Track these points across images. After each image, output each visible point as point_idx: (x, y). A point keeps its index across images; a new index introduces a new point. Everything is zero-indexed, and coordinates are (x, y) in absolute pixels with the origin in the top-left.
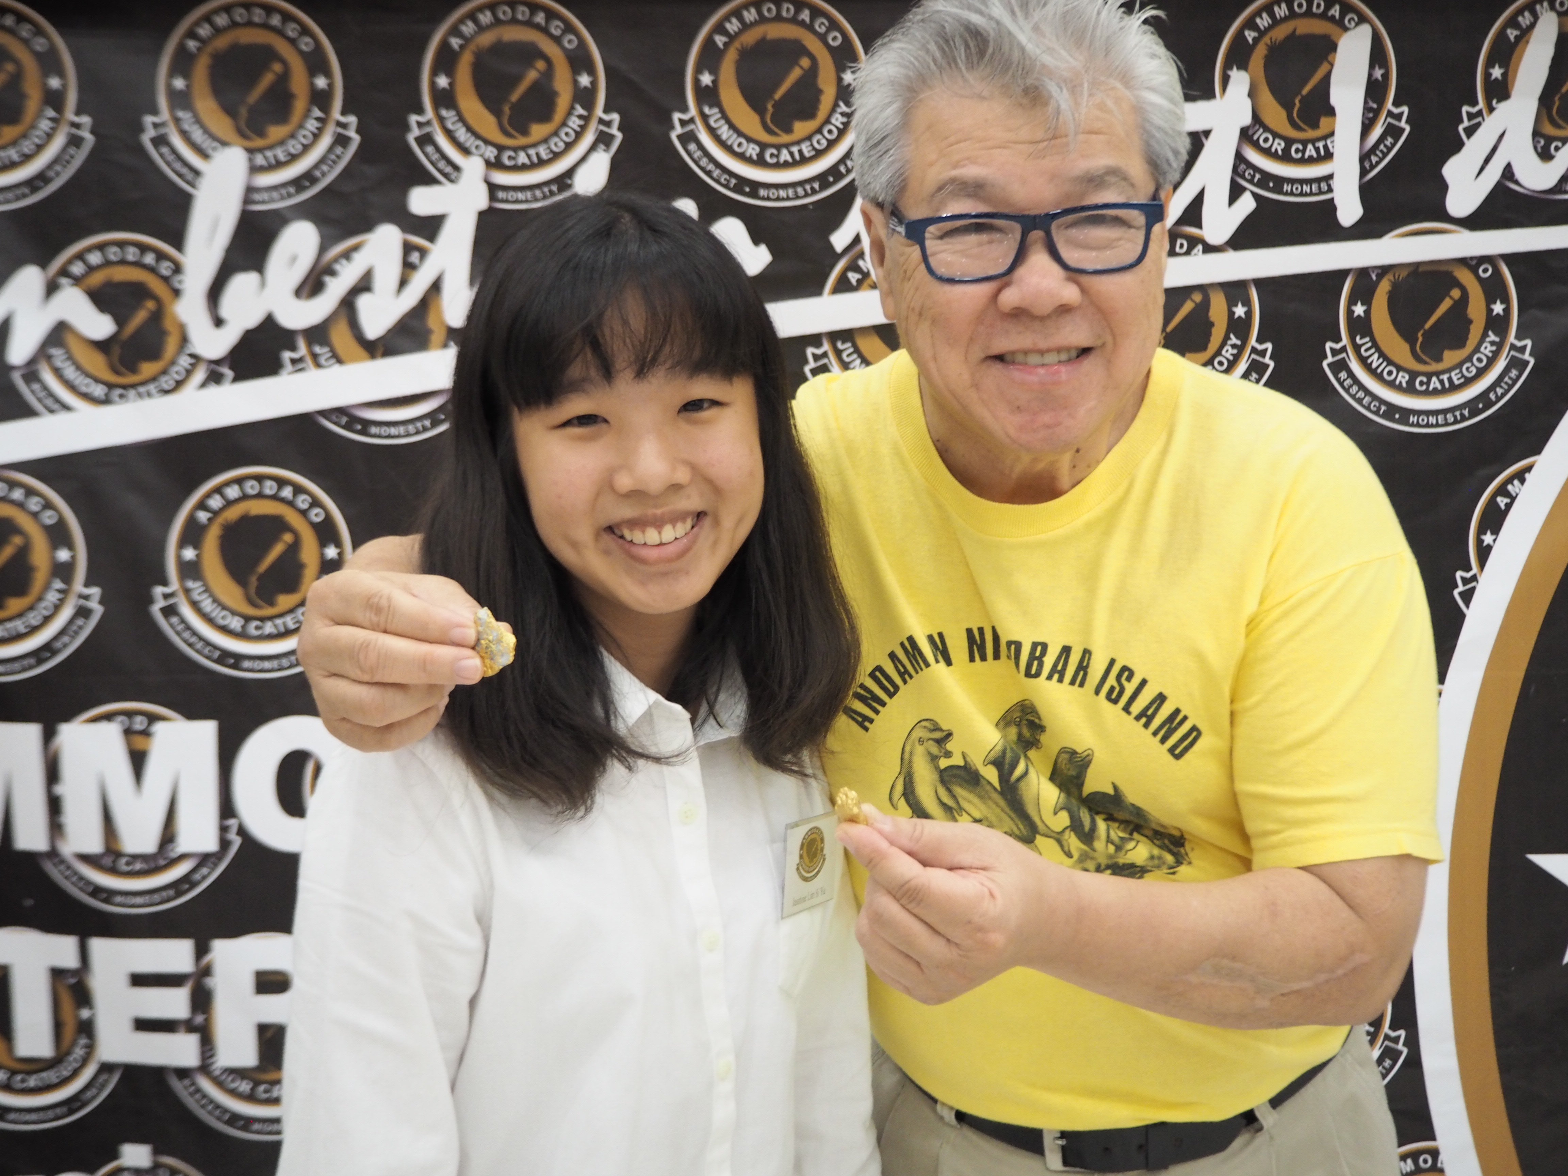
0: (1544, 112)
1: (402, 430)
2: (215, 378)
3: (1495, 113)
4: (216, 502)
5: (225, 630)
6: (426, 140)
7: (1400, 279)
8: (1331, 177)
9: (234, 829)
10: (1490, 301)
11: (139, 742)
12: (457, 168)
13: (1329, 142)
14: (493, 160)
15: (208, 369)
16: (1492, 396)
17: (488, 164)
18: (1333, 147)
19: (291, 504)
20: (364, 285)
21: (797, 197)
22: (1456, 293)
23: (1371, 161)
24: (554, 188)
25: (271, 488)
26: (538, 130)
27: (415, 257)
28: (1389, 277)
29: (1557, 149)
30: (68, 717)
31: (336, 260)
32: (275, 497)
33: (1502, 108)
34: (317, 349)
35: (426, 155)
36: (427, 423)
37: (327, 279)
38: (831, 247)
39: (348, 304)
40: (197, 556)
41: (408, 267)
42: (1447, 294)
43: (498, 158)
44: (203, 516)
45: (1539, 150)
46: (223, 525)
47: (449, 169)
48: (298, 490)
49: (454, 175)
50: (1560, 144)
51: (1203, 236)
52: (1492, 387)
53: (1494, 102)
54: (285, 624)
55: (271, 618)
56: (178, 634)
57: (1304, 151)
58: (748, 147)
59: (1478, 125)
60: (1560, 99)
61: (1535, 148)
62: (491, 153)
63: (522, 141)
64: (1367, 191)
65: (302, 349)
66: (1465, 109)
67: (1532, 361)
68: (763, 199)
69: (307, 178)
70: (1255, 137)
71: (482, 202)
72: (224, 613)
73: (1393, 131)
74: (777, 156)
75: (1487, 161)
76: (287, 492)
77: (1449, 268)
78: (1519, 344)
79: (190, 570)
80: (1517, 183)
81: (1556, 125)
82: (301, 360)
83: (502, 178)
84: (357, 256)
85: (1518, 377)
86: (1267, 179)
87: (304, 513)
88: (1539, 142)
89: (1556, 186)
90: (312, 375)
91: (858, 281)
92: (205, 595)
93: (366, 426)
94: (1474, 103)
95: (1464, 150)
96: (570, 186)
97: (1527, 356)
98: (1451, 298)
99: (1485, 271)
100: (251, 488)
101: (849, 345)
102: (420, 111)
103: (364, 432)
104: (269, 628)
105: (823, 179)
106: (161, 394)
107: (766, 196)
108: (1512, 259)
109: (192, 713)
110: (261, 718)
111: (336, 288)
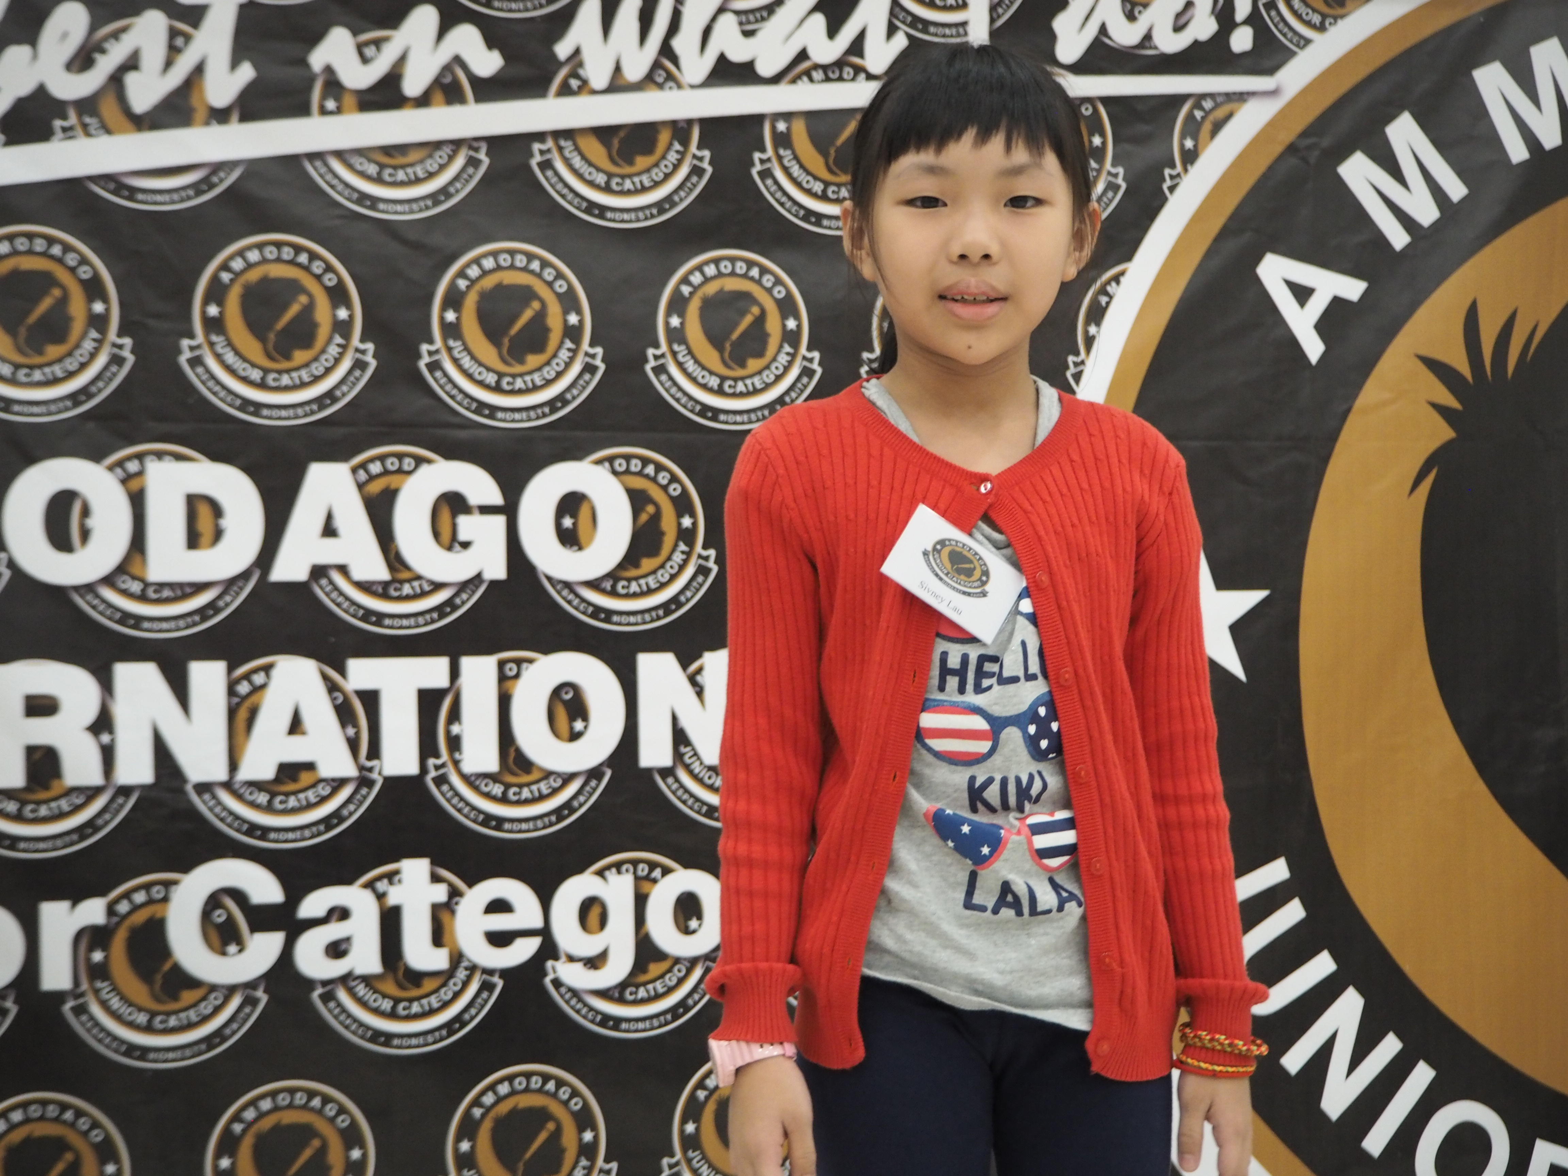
1: (166, 198)
19: (60, 261)
20: (132, 64)
27: (179, 41)
29: (1140, 12)
31: (106, 38)
34: (88, 120)
38: (553, 56)
39: (116, 80)
41: (173, 51)
45: (1127, 12)
50: (1141, 8)
54: (53, 373)
55: (40, 366)
64: (995, 36)
65: (73, 119)
75: (1087, 18)
80: (1110, 38)
82: (71, 128)
86: (916, 22)
87: (73, 270)
90: (81, 144)
93: (132, 193)
95: (1070, 8)
103: (131, 198)
104: (37, 376)
108: (1107, 101)
110: (30, 459)
111: (105, 65)
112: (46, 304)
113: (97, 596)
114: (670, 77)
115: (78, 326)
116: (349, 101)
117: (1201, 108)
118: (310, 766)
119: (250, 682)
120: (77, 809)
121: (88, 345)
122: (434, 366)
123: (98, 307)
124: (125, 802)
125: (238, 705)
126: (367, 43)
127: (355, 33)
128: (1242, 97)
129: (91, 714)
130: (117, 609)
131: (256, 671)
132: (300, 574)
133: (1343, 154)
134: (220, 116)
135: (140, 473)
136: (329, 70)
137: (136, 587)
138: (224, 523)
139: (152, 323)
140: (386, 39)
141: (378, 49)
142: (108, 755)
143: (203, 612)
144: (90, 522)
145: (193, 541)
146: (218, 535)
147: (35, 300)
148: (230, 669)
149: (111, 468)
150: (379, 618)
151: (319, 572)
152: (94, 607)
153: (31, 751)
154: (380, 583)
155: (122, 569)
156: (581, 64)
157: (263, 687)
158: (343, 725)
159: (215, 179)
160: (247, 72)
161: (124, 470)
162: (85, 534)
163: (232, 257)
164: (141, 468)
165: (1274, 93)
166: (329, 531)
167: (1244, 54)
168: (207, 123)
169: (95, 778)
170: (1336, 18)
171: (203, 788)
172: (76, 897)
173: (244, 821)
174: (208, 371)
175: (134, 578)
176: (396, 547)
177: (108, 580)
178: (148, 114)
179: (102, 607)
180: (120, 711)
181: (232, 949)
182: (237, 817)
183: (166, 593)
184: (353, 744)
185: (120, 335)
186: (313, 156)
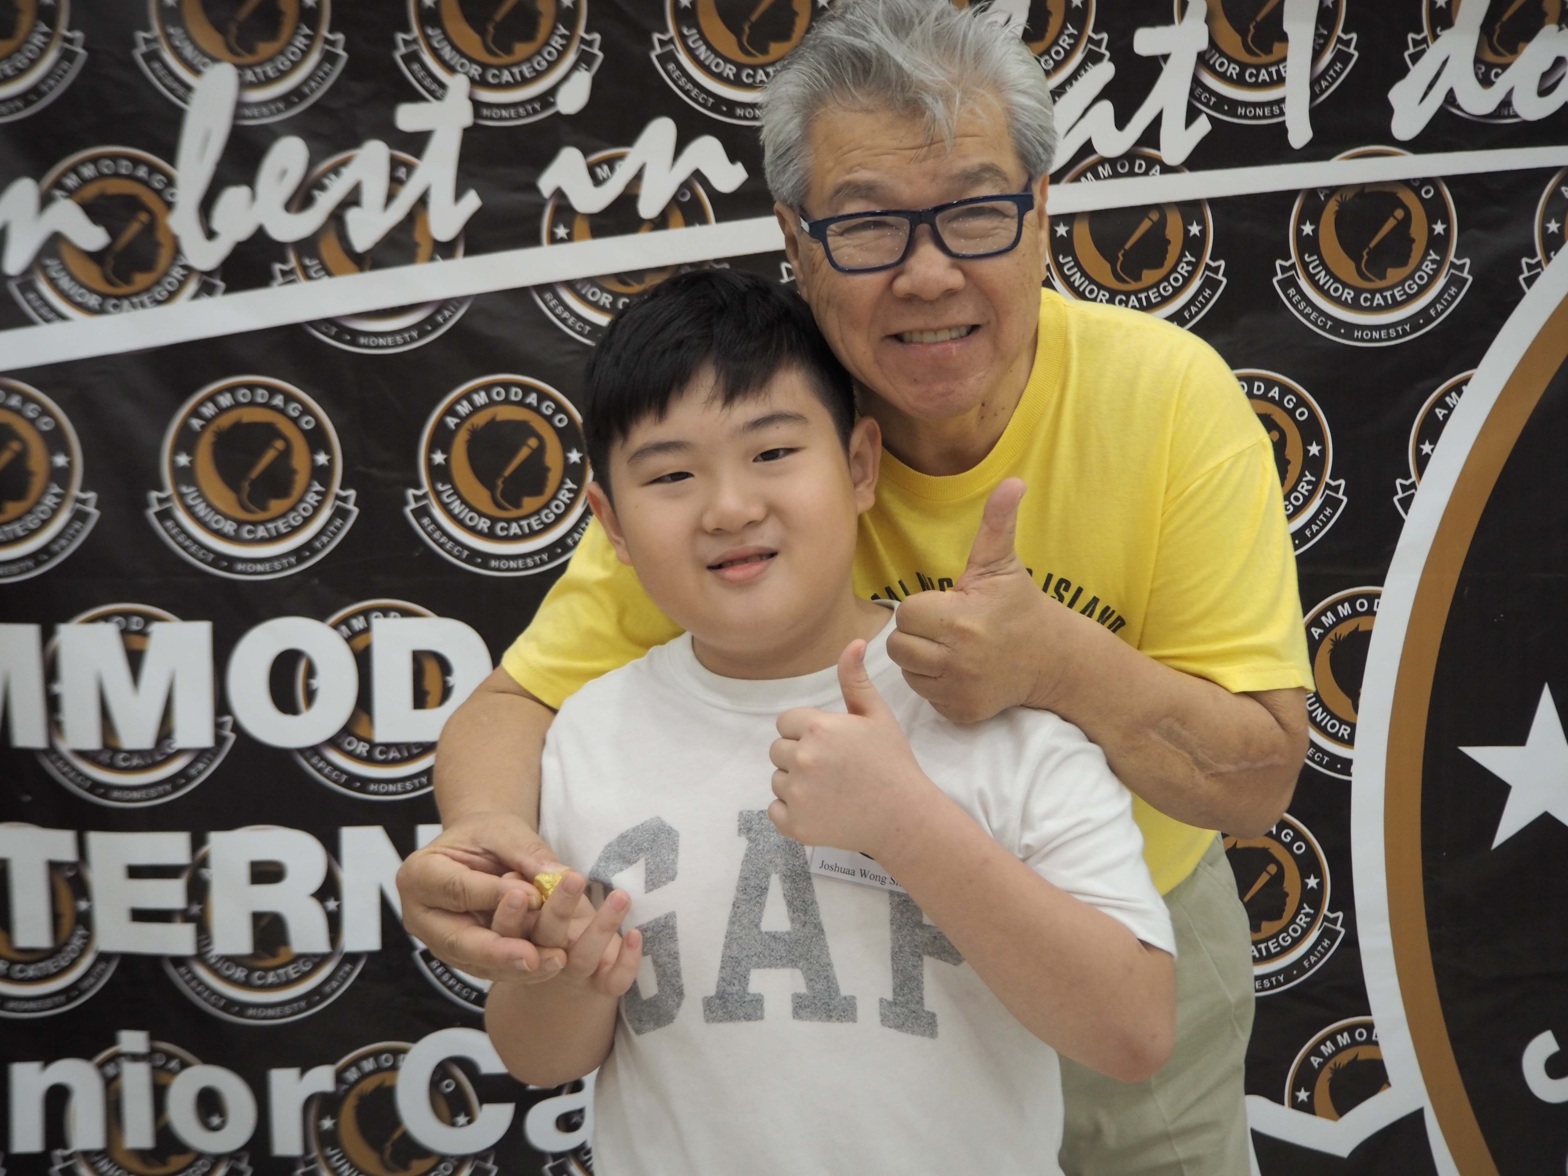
0: (1485, 39)
2: (206, 289)
3: (1439, 41)
4: (209, 410)
5: (219, 534)
6: (412, 58)
7: (1347, 199)
8: (1282, 100)
9: (229, 726)
11: (136, 642)
12: (443, 86)
13: (1281, 67)
14: (477, 78)
15: (200, 280)
17: (473, 81)
18: (1285, 72)
19: (282, 411)
20: (353, 199)
22: (1399, 214)
23: (1321, 86)
24: (537, 106)
25: (263, 396)
26: (522, 49)
27: (402, 172)
28: (1337, 197)
29: (1497, 75)
30: (66, 618)
31: (325, 174)
32: (267, 405)
33: (1446, 36)
34: (307, 262)
37: (316, 193)
39: (337, 218)
40: (191, 462)
41: (395, 183)
42: (1391, 214)
43: (482, 76)
44: (196, 423)
45: (1480, 76)
46: (214, 432)
47: (434, 87)
48: (289, 398)
49: (439, 92)
50: (1500, 71)
51: (1161, 157)
52: (1432, 304)
53: (1438, 29)
55: (263, 522)
56: (173, 537)
57: (1257, 76)
59: (1423, 52)
61: (1477, 75)
62: (475, 70)
63: (506, 59)
64: (1316, 115)
67: (1470, 279)
70: (1211, 62)
71: (466, 118)
73: (1342, 57)
75: (1431, 86)
76: (278, 401)
77: (1394, 190)
78: (1458, 262)
79: (184, 476)
80: (1459, 107)
81: (1496, 52)
82: (291, 272)
83: (486, 96)
85: (1457, 294)
86: (1222, 103)
87: (295, 421)
88: (1480, 69)
90: (302, 287)
92: (199, 500)
93: (355, 336)
94: (1419, 30)
95: (1410, 76)
96: (553, 104)
98: (1395, 218)
99: (1427, 192)
100: (243, 395)
102: (407, 29)
103: (353, 343)
104: (261, 532)
106: (155, 304)
107: (742, 115)
108: (1453, 181)
109: (187, 615)
110: (255, 618)
112: (269, 456)
113: (323, 758)
116: (581, 226)
120: (304, 976)
121: (312, 499)
123: (322, 459)
126: (599, 163)
127: (586, 154)
129: (316, 879)
130: (343, 771)
134: (445, 250)
135: (367, 630)
136: (559, 193)
137: (362, 748)
138: (452, 680)
139: (374, 471)
140: (621, 157)
141: (612, 169)
142: (334, 922)
144: (315, 683)
145: (420, 700)
147: (258, 454)
149: (335, 627)
152: (319, 770)
153: (257, 917)
155: (347, 730)
159: (440, 319)
160: (472, 201)
161: (349, 627)
162: (311, 695)
163: (457, 401)
164: (366, 625)
168: (432, 259)
169: (321, 945)
172: (305, 1064)
175: (360, 739)
177: (334, 742)
180: (347, 877)
183: (393, 754)
186: (543, 288)
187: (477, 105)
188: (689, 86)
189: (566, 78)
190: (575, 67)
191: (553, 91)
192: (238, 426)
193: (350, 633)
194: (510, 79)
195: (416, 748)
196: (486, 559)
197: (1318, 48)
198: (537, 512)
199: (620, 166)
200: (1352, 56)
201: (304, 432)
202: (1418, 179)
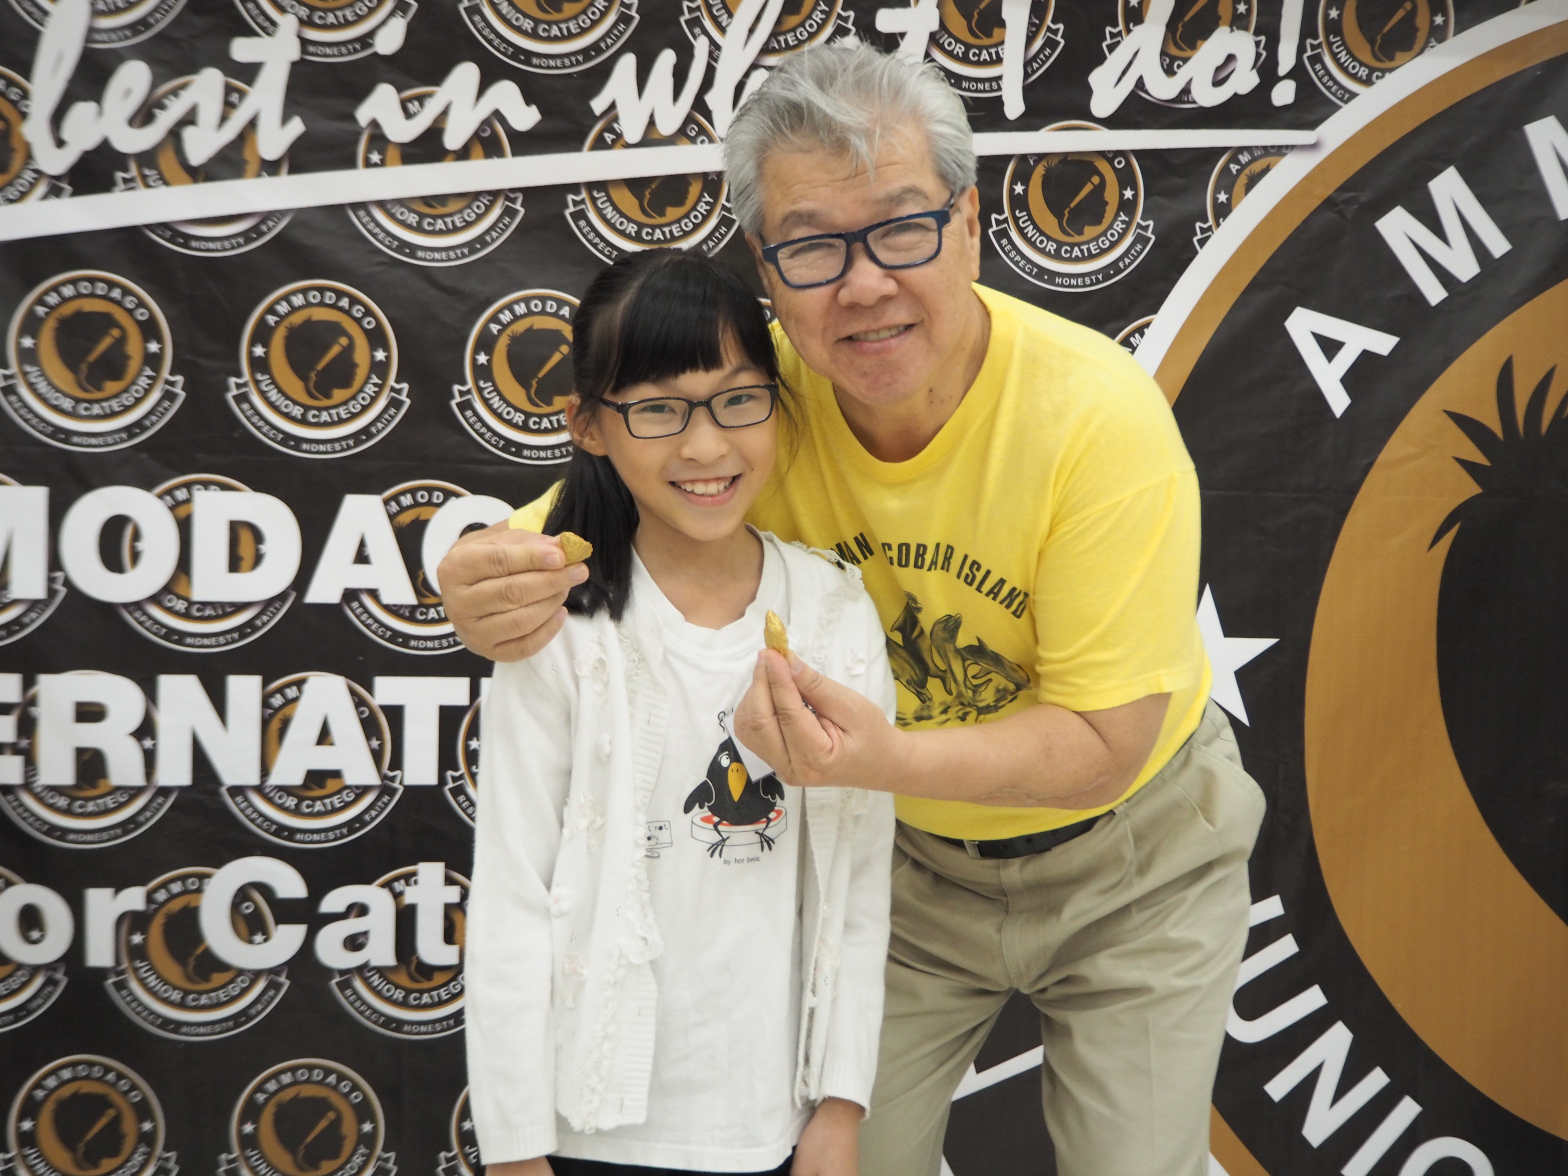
0: (1170, 36)
1: (218, 245)
2: (55, 192)
3: (1132, 34)
4: (53, 299)
5: (57, 409)
7: (1053, 165)
8: (1000, 78)
9: (61, 580)
10: (1122, 187)
12: (274, 23)
13: (999, 49)
14: (305, 18)
15: (49, 183)
16: (1121, 265)
17: (301, 21)
18: (1003, 53)
19: (119, 303)
20: (190, 119)
21: (564, 67)
22: (1096, 180)
23: (1032, 67)
24: (358, 46)
25: (102, 289)
27: (234, 98)
28: (1044, 163)
29: (1179, 67)
31: (165, 95)
32: (105, 297)
33: (1137, 30)
34: (147, 172)
35: (247, 11)
36: (241, 240)
37: (157, 112)
38: (590, 110)
39: (175, 135)
40: (35, 344)
41: (229, 106)
42: (1089, 180)
43: (309, 17)
45: (1165, 67)
46: (58, 319)
47: (266, 24)
48: (126, 292)
49: (271, 29)
50: (1181, 63)
52: (1121, 258)
53: (1131, 25)
54: (110, 407)
55: (98, 401)
56: (15, 410)
57: (979, 55)
58: (524, 21)
59: (1118, 43)
60: (1182, 26)
61: (1162, 65)
62: (304, 12)
64: (1028, 91)
65: (134, 171)
66: (1108, 29)
67: (1153, 238)
68: (536, 66)
69: (143, 24)
70: (941, 41)
71: (294, 53)
72: (58, 394)
73: (1050, 44)
74: (548, 31)
75: (1124, 73)
77: (1092, 159)
78: (1144, 224)
79: (28, 356)
80: (1147, 92)
81: (1180, 48)
82: (132, 180)
83: (312, 35)
84: (183, 94)
85: (1142, 250)
87: (130, 312)
88: (1165, 60)
89: (1177, 97)
90: (141, 194)
91: (613, 141)
92: (41, 379)
93: (187, 240)
94: (1115, 25)
95: (1107, 63)
96: (370, 45)
97: (1149, 234)
99: (1119, 163)
100: (85, 288)
101: (603, 194)
103: (185, 246)
104: (96, 410)
105: (586, 53)
106: (7, 202)
107: (538, 64)
108: (1140, 154)
109: (26, 480)
110: (87, 486)
111: (165, 120)
112: (106, 343)
113: (145, 613)
114: (702, 131)
115: (134, 364)
116: (393, 153)
117: (1238, 162)
118: (336, 774)
119: (284, 696)
120: (121, 806)
121: (143, 382)
122: (466, 406)
123: (153, 347)
124: (164, 802)
125: (272, 716)
126: (410, 99)
127: (399, 90)
128: (1280, 151)
129: (135, 720)
130: (163, 625)
131: (289, 685)
132: (334, 598)
133: (1382, 209)
134: (271, 168)
135: (188, 501)
137: (181, 606)
138: (264, 548)
139: (201, 361)
140: (430, 95)
141: (422, 105)
142: (150, 758)
143: (242, 630)
144: (141, 546)
145: (234, 565)
146: (258, 559)
147: (97, 340)
148: (265, 684)
149: (160, 496)
150: (405, 639)
151: (350, 595)
152: (141, 623)
154: (406, 607)
155: (168, 589)
156: (616, 119)
157: (296, 700)
158: (368, 738)
159: (264, 228)
160: (297, 127)
161: (173, 497)
162: (136, 556)
163: (277, 302)
164: (189, 497)
165: (1313, 147)
166: (362, 558)
167: (1286, 107)
168: (259, 175)
169: (138, 780)
170: (1384, 71)
171: (237, 791)
172: (119, 885)
173: (273, 822)
174: (253, 407)
175: (179, 597)
176: (424, 574)
177: (155, 599)
178: (203, 166)
179: (149, 623)
180: (163, 719)
181: (259, 938)
182: (267, 819)
183: (208, 612)
184: (377, 756)
185: (172, 373)
186: (357, 206)
187: (305, 42)
188: (492, 36)
189: (383, 23)
190: (392, 14)
191: (371, 34)
192: (79, 315)
193: (174, 503)
194: (334, 21)
195: (230, 607)
196: (298, 442)
197: (1030, 34)
198: (345, 403)
199: (429, 103)
200: (1059, 43)
201: (139, 323)
202: (1112, 151)
